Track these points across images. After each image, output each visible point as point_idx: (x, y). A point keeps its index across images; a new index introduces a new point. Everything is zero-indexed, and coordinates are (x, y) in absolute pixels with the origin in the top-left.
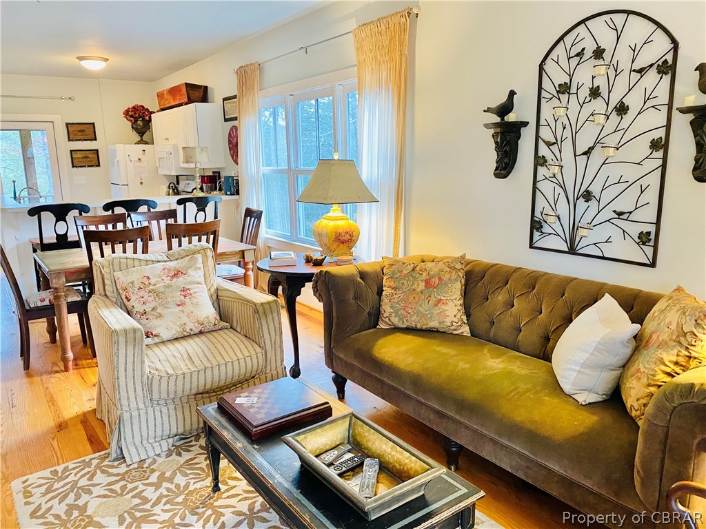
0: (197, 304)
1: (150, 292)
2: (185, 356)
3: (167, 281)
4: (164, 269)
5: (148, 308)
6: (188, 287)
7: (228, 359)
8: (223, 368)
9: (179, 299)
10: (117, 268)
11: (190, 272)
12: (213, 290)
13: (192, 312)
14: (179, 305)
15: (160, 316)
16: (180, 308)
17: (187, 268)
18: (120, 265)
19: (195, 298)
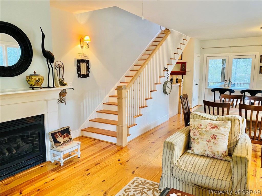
0: (216, 144)
1: (198, 131)
4: (210, 123)
13: (211, 147)
14: (208, 141)
15: (198, 143)
16: (208, 143)
17: (221, 126)
19: (217, 141)
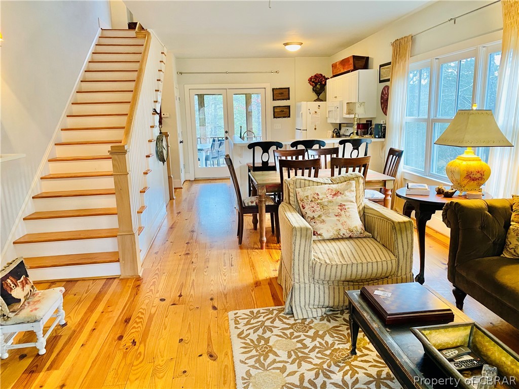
0: (349, 217)
1: (318, 204)
2: (339, 253)
3: (330, 197)
4: (329, 189)
5: (316, 215)
6: (344, 203)
7: (369, 260)
8: (365, 266)
9: (337, 211)
10: (298, 186)
11: (347, 193)
12: (361, 208)
13: (345, 222)
14: (337, 216)
15: (323, 221)
16: (337, 218)
17: (345, 190)
18: (300, 184)
19: (348, 212)
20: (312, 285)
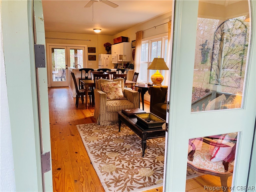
0: (119, 92)
1: (108, 88)
2: (115, 103)
3: (113, 86)
4: (112, 83)
5: (108, 92)
6: (117, 88)
7: (125, 105)
8: (124, 107)
9: (115, 91)
10: (101, 82)
11: (118, 85)
12: (123, 90)
13: (118, 94)
15: (110, 94)
16: (115, 93)
17: (118, 84)
19: (119, 91)
20: (106, 114)
